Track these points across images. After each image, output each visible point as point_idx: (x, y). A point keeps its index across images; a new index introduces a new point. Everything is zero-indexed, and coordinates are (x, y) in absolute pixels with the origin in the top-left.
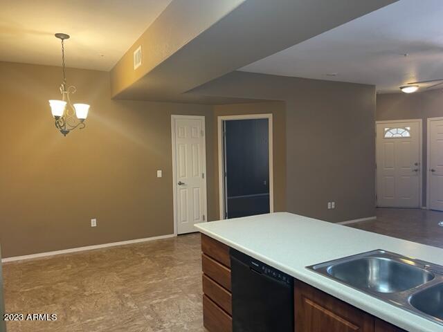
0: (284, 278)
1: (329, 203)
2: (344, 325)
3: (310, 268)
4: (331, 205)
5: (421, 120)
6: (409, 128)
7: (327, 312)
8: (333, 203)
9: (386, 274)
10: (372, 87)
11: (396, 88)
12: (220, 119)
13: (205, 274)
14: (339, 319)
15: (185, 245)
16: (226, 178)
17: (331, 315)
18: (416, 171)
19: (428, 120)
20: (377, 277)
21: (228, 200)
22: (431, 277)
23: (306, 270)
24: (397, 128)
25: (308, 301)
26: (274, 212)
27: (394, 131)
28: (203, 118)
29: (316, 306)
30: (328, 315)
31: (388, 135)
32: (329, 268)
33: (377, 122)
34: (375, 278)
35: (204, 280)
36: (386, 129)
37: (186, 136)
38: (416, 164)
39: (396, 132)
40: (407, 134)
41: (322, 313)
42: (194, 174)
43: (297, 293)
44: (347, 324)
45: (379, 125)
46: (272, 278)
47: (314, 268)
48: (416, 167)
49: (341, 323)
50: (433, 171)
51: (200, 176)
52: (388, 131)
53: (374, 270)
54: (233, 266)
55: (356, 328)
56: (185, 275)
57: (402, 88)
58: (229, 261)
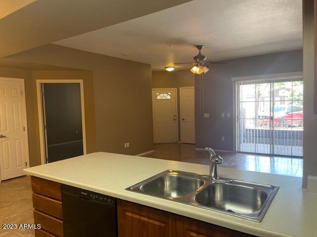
0: (109, 200)
1: (126, 144)
2: (155, 225)
3: (128, 189)
4: (127, 145)
5: (176, 89)
6: (170, 94)
7: (143, 218)
8: (128, 144)
9: (175, 185)
10: (149, 66)
11: (162, 68)
12: (39, 82)
13: (36, 209)
14: (151, 221)
15: (10, 189)
16: (46, 130)
17: (146, 219)
18: (175, 120)
19: (180, 88)
20: (169, 188)
21: (48, 147)
22: (202, 183)
23: (125, 191)
24: (164, 93)
25: (128, 214)
26: (87, 154)
27: (162, 95)
28: (23, 80)
29: (135, 216)
30: (144, 220)
31: (159, 98)
32: (141, 187)
33: (153, 89)
34: (168, 189)
35: (35, 214)
36: (157, 94)
37: (6, 96)
38: (174, 116)
39: (163, 96)
40: (169, 97)
41: (139, 220)
42: (15, 128)
43: (119, 209)
44: (157, 223)
45: (154, 91)
46: (100, 202)
47: (131, 188)
48: (175, 118)
49: (153, 223)
50: (183, 119)
51: (21, 129)
52: (159, 95)
53: (167, 183)
54: (64, 199)
55: (163, 225)
56: (13, 214)
57: (166, 68)
58: (60, 195)
